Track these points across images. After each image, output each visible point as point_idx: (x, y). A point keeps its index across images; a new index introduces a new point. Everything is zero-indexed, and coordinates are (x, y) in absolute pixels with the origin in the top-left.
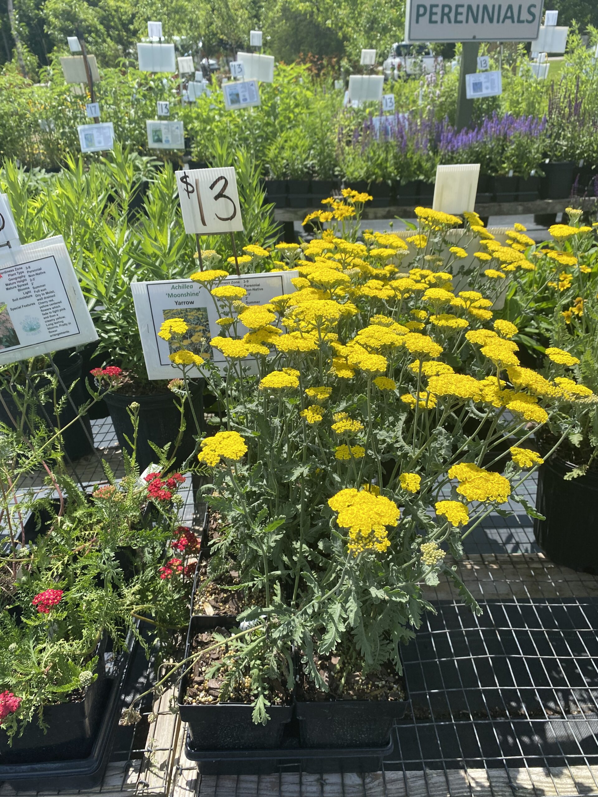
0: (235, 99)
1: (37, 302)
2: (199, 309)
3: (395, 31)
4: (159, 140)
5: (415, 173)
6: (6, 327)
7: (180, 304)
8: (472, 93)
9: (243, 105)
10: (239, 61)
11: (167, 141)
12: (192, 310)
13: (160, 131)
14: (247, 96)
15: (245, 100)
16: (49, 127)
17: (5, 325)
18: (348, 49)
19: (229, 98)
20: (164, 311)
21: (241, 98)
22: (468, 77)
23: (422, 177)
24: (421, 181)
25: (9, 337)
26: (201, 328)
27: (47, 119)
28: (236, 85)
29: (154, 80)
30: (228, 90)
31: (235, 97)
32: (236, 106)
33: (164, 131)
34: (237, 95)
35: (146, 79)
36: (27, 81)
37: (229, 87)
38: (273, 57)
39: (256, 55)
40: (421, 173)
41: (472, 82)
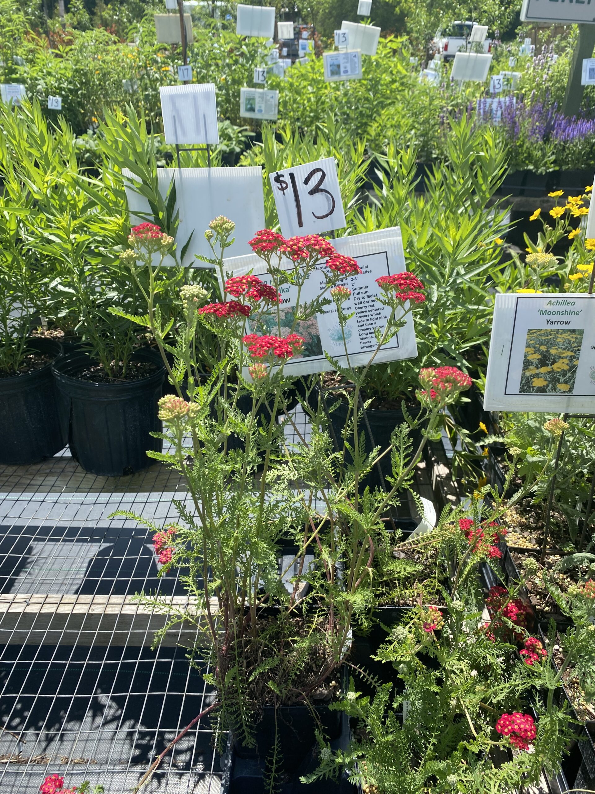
0: (336, 70)
1: (353, 307)
2: (573, 331)
3: (460, 10)
4: (252, 109)
5: (524, 162)
6: (310, 334)
7: (552, 323)
8: (587, 79)
9: (343, 77)
10: (343, 30)
11: (260, 111)
12: (565, 331)
13: (254, 99)
14: (349, 69)
15: (346, 72)
16: (132, 88)
17: (310, 330)
18: (408, 25)
19: (329, 69)
20: (529, 330)
21: (342, 69)
22: (585, 62)
23: (531, 167)
24: (530, 171)
25: (311, 345)
26: (570, 354)
27: (131, 79)
28: (338, 55)
29: (247, 45)
30: (329, 60)
31: (336, 68)
32: (336, 78)
33: (257, 100)
34: (339, 66)
35: (240, 43)
36: (114, 38)
37: (331, 56)
38: (379, 29)
39: (362, 25)
40: (530, 162)
41: (589, 66)
